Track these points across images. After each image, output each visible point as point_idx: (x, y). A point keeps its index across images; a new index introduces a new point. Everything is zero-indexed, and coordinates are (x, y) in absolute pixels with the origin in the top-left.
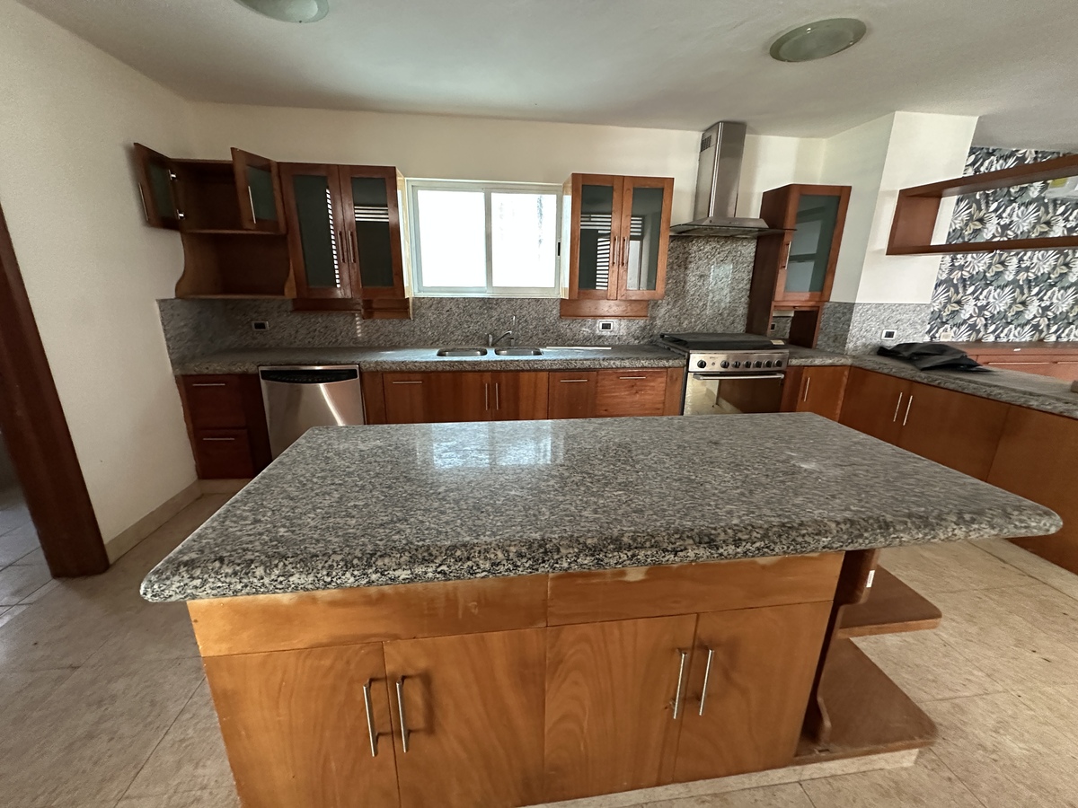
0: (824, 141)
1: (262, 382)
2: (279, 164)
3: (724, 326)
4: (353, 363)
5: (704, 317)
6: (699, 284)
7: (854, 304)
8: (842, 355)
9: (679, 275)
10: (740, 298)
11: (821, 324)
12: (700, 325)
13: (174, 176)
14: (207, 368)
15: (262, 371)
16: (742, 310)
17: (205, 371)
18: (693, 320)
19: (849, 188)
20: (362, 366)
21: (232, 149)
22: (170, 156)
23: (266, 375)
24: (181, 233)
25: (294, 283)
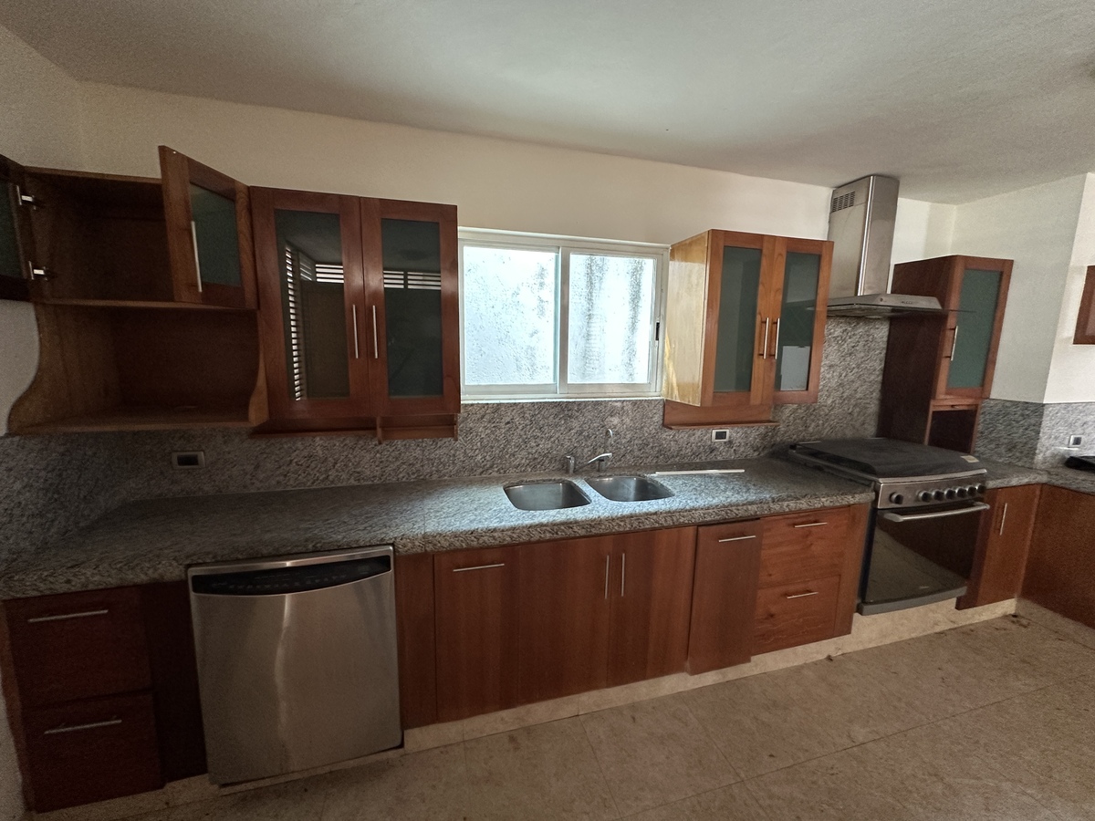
0: (955, 207)
1: (193, 595)
2: (251, 191)
3: (854, 428)
4: (382, 543)
5: (833, 417)
6: (828, 376)
7: (1044, 405)
8: (1031, 469)
10: (872, 393)
11: (979, 427)
12: (829, 428)
13: (29, 199)
14: (68, 582)
15: (194, 578)
16: (873, 407)
17: (61, 587)
18: (821, 422)
19: (1011, 262)
20: (400, 544)
21: (163, 151)
22: (24, 162)
23: (203, 584)
24: (36, 304)
25: (265, 393)
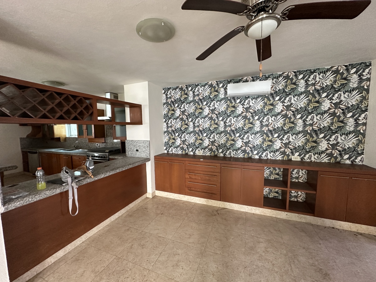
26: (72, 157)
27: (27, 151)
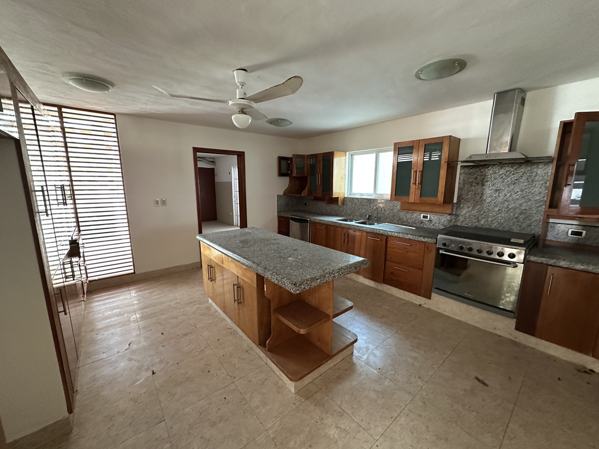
3: (520, 227)
5: (500, 218)
6: (495, 195)
9: (477, 189)
12: (496, 224)
17: (281, 215)
24: (289, 177)
26: (387, 238)
27: (288, 218)
